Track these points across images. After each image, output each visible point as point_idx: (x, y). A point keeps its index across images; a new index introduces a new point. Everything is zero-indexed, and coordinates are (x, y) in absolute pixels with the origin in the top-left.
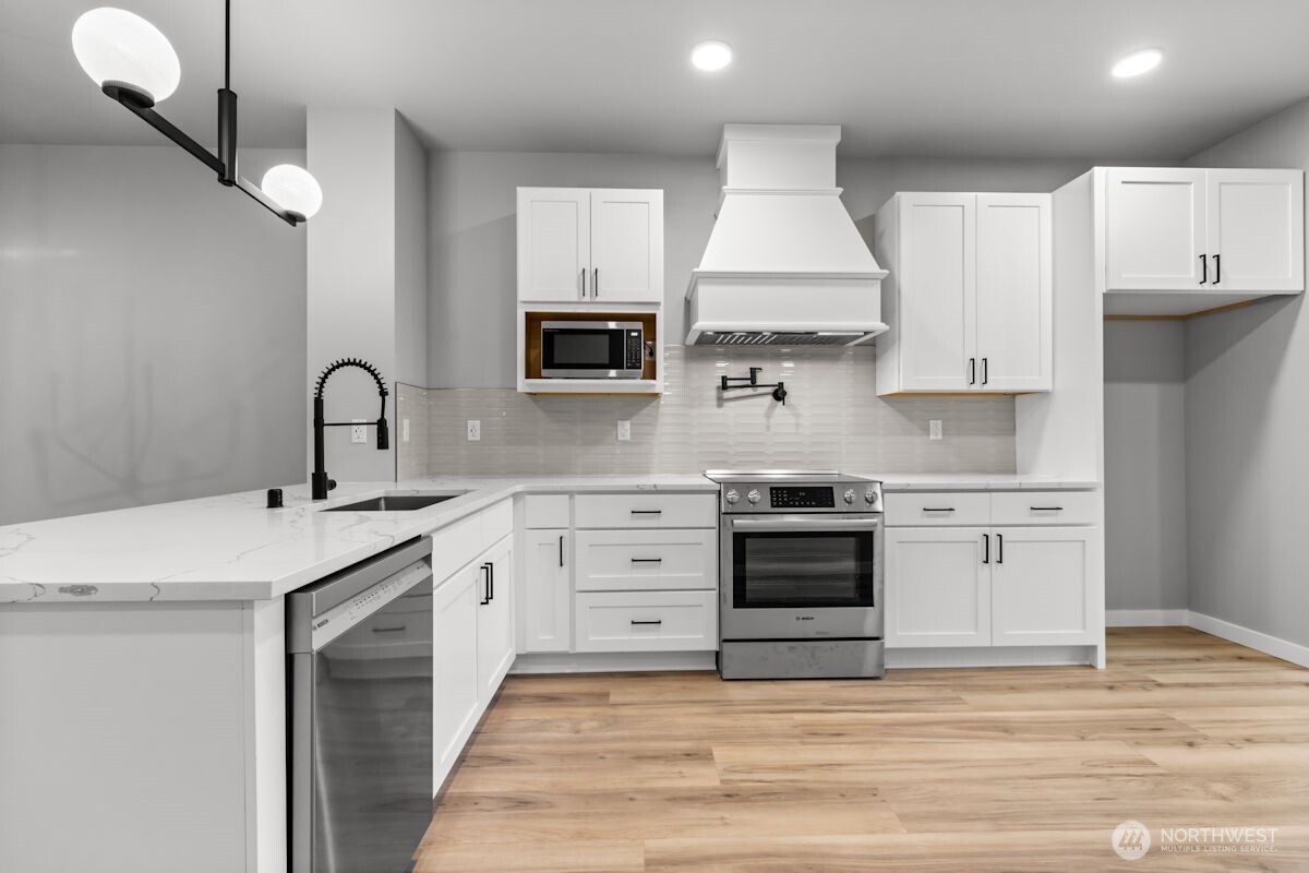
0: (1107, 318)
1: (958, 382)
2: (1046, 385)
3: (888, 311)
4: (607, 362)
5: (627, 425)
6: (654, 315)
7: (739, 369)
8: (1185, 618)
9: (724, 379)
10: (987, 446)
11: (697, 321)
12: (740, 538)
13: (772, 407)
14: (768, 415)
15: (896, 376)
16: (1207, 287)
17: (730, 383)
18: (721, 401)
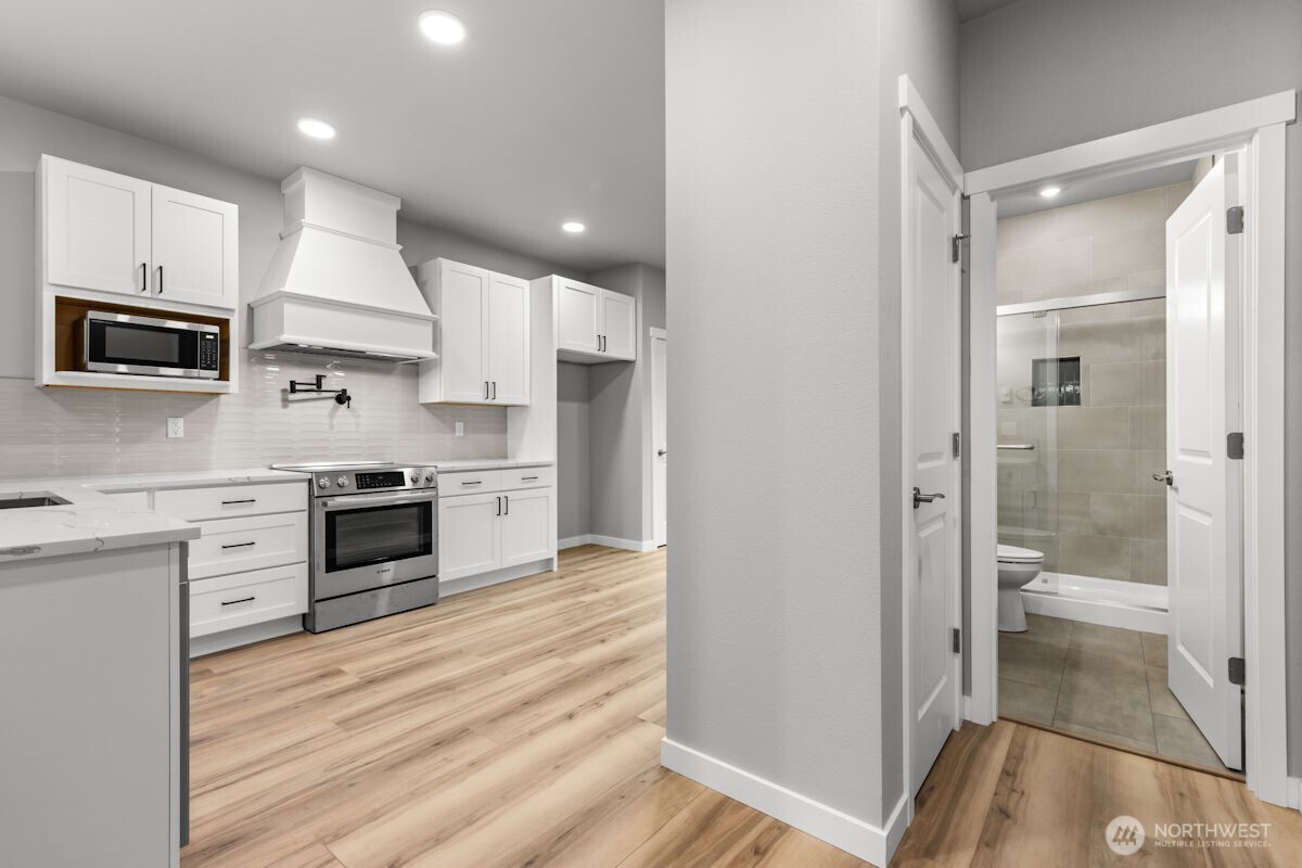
0: (558, 361)
1: (477, 397)
2: (525, 402)
3: (436, 344)
4: (176, 361)
5: (181, 422)
6: (228, 320)
7: (305, 375)
8: (589, 539)
9: (293, 384)
10: (489, 440)
11: (283, 333)
12: (331, 517)
13: (335, 410)
14: (332, 415)
15: (436, 390)
16: (601, 353)
17: (298, 387)
18: (285, 402)
